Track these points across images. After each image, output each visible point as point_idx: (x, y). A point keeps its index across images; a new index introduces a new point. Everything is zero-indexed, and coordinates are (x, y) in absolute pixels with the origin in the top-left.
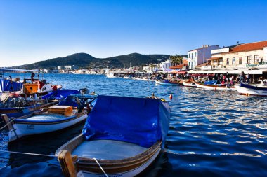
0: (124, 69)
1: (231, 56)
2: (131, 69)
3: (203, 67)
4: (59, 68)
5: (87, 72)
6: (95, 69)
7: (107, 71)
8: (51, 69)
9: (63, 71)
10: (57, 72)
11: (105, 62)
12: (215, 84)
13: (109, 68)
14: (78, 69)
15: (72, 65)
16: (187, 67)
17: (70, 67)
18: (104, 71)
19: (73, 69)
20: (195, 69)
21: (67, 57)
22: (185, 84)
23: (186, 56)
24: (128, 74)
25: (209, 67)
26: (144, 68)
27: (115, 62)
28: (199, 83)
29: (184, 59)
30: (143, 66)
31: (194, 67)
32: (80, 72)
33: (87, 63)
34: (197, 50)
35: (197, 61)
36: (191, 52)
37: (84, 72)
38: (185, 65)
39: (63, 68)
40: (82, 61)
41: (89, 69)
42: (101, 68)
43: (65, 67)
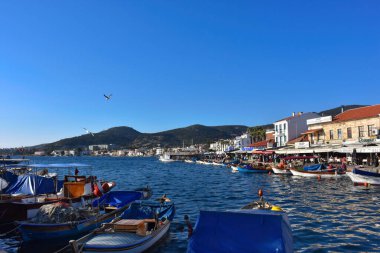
0: (183, 149)
1: (334, 127)
2: (192, 147)
3: (297, 145)
4: (91, 148)
5: (130, 154)
6: (142, 149)
7: (158, 152)
8: (80, 150)
9: (96, 153)
10: (89, 154)
11: (155, 139)
12: (318, 170)
13: (162, 147)
14: (117, 149)
15: (108, 144)
16: (275, 145)
17: (106, 146)
18: (155, 151)
19: (110, 150)
20: (286, 147)
21: (102, 133)
22: (276, 171)
23: (271, 127)
24: (191, 157)
25: (306, 144)
26: (212, 146)
27: (169, 139)
28: (296, 168)
29: (268, 132)
30: (209, 144)
31: (284, 144)
32: (120, 153)
33: (130, 140)
34: (287, 119)
35: (287, 134)
36: (278, 124)
37: (126, 153)
38: (270, 141)
39: (96, 149)
40: (122, 137)
41: (133, 149)
42: (150, 147)
43: (99, 146)
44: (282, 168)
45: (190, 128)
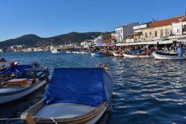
0: (66, 46)
1: (148, 31)
2: (71, 45)
3: (128, 40)
4: (12, 47)
5: (35, 50)
6: (42, 47)
7: (51, 48)
8: (5, 49)
9: (15, 50)
10: (11, 51)
11: (50, 41)
12: (138, 54)
13: (53, 45)
14: (27, 48)
15: (22, 45)
16: (116, 41)
17: (21, 46)
18: (49, 48)
19: (23, 48)
20: (122, 42)
21: (18, 39)
22: (115, 55)
23: (114, 32)
24: (69, 50)
25: (132, 40)
26: (82, 44)
27: (57, 40)
28: (126, 53)
29: (112, 35)
30: (80, 42)
31: (121, 40)
32: (29, 50)
33: (35, 42)
34: (123, 27)
35: (122, 35)
36: (118, 29)
37: (33, 50)
38: (113, 40)
39: (15, 48)
40: (30, 40)
41: (37, 47)
42: (46, 46)
43: (17, 46)
44: (118, 53)
45: (70, 34)
